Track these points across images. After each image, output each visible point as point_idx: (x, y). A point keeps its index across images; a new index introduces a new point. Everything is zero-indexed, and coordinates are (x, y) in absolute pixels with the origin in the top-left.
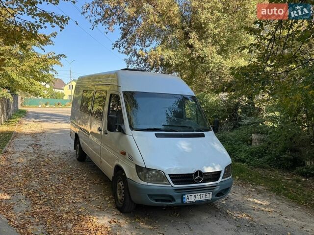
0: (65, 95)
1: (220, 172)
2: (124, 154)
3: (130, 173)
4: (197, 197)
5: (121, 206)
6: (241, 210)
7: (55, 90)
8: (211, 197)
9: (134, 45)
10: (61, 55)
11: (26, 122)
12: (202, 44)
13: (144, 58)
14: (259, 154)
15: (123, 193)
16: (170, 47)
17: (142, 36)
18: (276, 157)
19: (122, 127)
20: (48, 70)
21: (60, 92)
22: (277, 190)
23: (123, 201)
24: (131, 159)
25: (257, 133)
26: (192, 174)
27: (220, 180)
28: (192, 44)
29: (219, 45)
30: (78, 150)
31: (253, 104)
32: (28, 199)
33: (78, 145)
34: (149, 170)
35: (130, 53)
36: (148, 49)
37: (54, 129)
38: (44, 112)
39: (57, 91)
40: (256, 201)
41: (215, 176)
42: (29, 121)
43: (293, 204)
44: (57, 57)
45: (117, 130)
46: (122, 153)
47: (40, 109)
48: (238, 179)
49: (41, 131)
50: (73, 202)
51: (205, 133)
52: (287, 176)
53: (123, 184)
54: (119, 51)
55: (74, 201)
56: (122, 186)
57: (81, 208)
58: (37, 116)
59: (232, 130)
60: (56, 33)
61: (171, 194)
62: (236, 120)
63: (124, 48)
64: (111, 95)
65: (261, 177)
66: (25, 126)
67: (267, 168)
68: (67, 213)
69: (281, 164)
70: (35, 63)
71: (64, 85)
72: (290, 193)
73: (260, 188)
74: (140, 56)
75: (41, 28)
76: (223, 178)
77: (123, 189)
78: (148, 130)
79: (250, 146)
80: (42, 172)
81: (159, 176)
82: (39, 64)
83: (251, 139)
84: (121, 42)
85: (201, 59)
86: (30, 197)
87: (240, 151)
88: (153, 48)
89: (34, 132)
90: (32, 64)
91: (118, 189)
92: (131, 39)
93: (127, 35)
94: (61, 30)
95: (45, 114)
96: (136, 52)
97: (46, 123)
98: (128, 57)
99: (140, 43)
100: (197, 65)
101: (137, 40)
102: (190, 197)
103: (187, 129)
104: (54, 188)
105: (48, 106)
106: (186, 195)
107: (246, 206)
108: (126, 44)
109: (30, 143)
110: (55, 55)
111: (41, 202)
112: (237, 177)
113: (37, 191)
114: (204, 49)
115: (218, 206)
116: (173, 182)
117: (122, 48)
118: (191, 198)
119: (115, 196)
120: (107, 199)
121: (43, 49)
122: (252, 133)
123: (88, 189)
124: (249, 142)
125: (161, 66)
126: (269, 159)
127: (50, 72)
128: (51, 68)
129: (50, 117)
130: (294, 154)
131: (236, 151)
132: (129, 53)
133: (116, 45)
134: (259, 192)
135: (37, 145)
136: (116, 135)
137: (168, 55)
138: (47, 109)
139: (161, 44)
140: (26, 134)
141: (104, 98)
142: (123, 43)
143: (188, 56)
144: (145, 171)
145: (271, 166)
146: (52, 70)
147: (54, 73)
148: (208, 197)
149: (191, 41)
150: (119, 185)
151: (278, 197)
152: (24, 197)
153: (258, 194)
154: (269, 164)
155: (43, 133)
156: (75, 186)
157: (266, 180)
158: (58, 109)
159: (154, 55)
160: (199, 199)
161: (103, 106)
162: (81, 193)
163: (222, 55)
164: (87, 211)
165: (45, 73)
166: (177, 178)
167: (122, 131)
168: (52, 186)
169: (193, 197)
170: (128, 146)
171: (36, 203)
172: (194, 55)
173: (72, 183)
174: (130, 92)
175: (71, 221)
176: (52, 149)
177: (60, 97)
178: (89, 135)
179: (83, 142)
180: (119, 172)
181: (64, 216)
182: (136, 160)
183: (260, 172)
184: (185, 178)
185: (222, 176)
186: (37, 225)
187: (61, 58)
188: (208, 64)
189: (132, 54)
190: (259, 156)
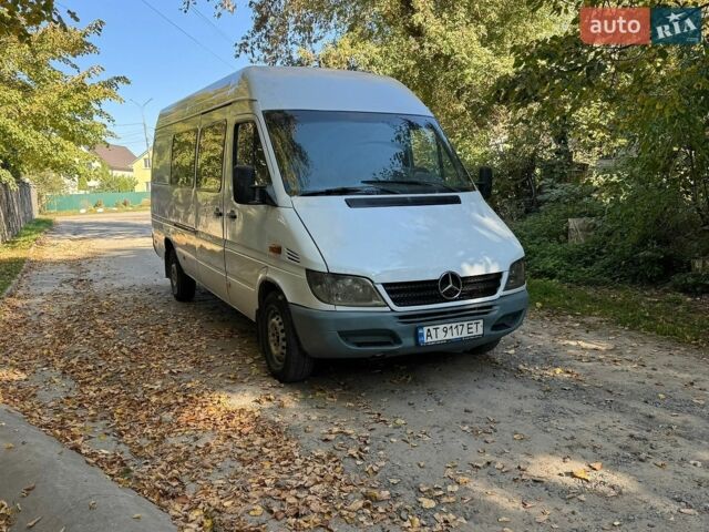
0: (137, 183)
1: (499, 275)
2: (277, 250)
3: (294, 291)
4: (449, 331)
5: (280, 368)
6: (552, 362)
7: (115, 172)
8: (480, 332)
10: (118, 79)
11: (55, 242)
12: (443, 25)
14: (585, 257)
15: (284, 340)
18: (625, 258)
19: (268, 190)
20: (92, 114)
21: (126, 176)
22: (631, 321)
23: (283, 357)
24: (295, 257)
25: (580, 216)
26: (436, 281)
27: (500, 292)
28: (420, 24)
29: (484, 24)
30: (174, 276)
31: (569, 155)
32: (68, 377)
33: (174, 265)
34: (337, 277)
36: (317, 46)
37: (116, 250)
39: (118, 174)
40: (584, 345)
41: (489, 283)
42: (59, 238)
43: (668, 344)
44: (109, 84)
45: (257, 198)
46: (272, 249)
47: (83, 216)
48: (541, 308)
49: (90, 255)
50: (171, 373)
51: (460, 195)
52: (652, 296)
53: (280, 320)
55: (175, 371)
56: (280, 324)
57: (190, 382)
58: (78, 230)
60: (102, 23)
61: (391, 327)
62: (530, 195)
64: (237, 126)
65: (594, 300)
66: (52, 249)
67: (605, 283)
68: (159, 393)
69: (637, 274)
70: (60, 95)
71: (133, 158)
72: (661, 324)
73: (591, 320)
76: (506, 289)
77: (282, 331)
78: (329, 193)
79: (565, 245)
80: (96, 325)
81: (359, 288)
82: (68, 97)
83: (567, 229)
84: (254, 39)
85: (444, 60)
86: (73, 373)
87: (544, 256)
88: (330, 42)
89: (72, 258)
90: (54, 98)
91: (270, 334)
93: (266, 21)
95: (97, 224)
97: (101, 241)
100: (435, 77)
102: (433, 332)
104: (126, 352)
105: (100, 210)
106: (426, 329)
107: (561, 355)
108: (266, 43)
109: (64, 277)
110: (105, 79)
111: (98, 379)
112: (539, 305)
113: (87, 359)
114: (449, 34)
115: (498, 360)
116: (394, 300)
117: (257, 52)
118: (436, 334)
119: (266, 352)
120: (248, 361)
121: (74, 66)
122: (567, 216)
123: (204, 347)
124: (562, 238)
126: (610, 266)
127: (96, 118)
128: (97, 107)
129: (106, 230)
130: (665, 249)
131: (535, 256)
133: (243, 47)
134: (589, 328)
135: (82, 280)
136: (254, 211)
137: (366, 56)
138: (99, 215)
139: (348, 32)
140: (55, 263)
142: (259, 40)
144: (329, 280)
145: (614, 279)
146: (101, 113)
147: (105, 121)
148: (474, 330)
149: (418, 19)
150: (273, 324)
151: (632, 333)
152: (59, 372)
153: (587, 332)
154: (610, 275)
155: (93, 258)
156: (173, 344)
157: (604, 305)
158: (125, 214)
159: (335, 58)
160: (456, 336)
162: (188, 355)
163: (491, 48)
164: (205, 386)
165: (83, 122)
166: (404, 292)
167: (268, 200)
168: (120, 347)
169: (440, 331)
170: (286, 231)
171: (88, 383)
172: (426, 51)
173: (167, 339)
174: (279, 111)
175: (169, 407)
176: (117, 285)
177: (126, 188)
178: (195, 232)
179: (184, 252)
180: (271, 296)
181: (154, 399)
182: (306, 260)
183: (591, 292)
184: (420, 290)
185: (503, 281)
186: (93, 421)
187: (119, 84)
188: (462, 70)
189: (282, 63)
190: (586, 261)
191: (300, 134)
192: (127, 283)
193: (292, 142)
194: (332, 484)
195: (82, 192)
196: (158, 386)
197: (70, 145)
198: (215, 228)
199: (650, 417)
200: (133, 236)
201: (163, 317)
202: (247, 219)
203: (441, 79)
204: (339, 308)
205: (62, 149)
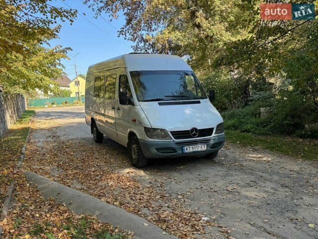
0: (72, 93)
1: (213, 129)
2: (134, 121)
3: (140, 135)
4: (194, 148)
5: (136, 163)
7: (61, 88)
8: (206, 149)
9: (140, 30)
10: (67, 48)
12: (209, 23)
13: (151, 43)
14: (264, 124)
15: (137, 152)
16: (177, 28)
17: (148, 20)
18: (279, 124)
19: (131, 100)
21: (67, 90)
22: (271, 148)
23: (137, 159)
24: (140, 123)
25: (266, 106)
26: (189, 131)
27: (213, 135)
28: (199, 23)
29: (227, 22)
30: (95, 133)
32: (60, 168)
33: (95, 129)
34: (155, 129)
35: (137, 40)
36: (154, 33)
38: (53, 111)
39: (63, 88)
41: (209, 131)
42: (40, 119)
43: (282, 155)
44: (64, 51)
45: (128, 103)
46: (133, 120)
47: (47, 109)
48: (240, 143)
50: (97, 165)
51: (201, 100)
53: (136, 146)
54: (125, 39)
55: (99, 165)
57: (104, 168)
58: (48, 115)
59: (243, 107)
60: (61, 26)
61: (173, 147)
63: (130, 34)
64: (120, 76)
66: (38, 123)
67: (269, 135)
69: (283, 130)
70: (44, 57)
71: (70, 81)
73: (257, 147)
74: (147, 41)
75: (52, 23)
76: (215, 134)
77: (136, 149)
80: (66, 151)
81: (163, 133)
82: (47, 58)
83: (260, 113)
84: (126, 29)
85: (210, 38)
87: (247, 124)
88: (160, 32)
90: (41, 58)
91: (132, 151)
92: (136, 24)
93: (131, 21)
94: (71, 24)
96: (142, 38)
97: (58, 120)
98: (134, 44)
99: (146, 28)
100: (206, 46)
101: (143, 25)
102: (188, 149)
103: (185, 98)
104: (80, 160)
105: (55, 106)
106: (185, 147)
108: (131, 31)
110: (61, 49)
111: (71, 168)
113: (66, 162)
114: (212, 27)
116: (174, 137)
117: (127, 34)
118: (189, 149)
119: (131, 158)
121: (48, 44)
122: (260, 106)
123: (108, 158)
124: (258, 116)
125: (170, 50)
126: (273, 127)
127: (57, 66)
128: (58, 62)
129: (61, 115)
132: (135, 39)
133: (121, 32)
134: (255, 150)
135: (55, 136)
136: (126, 107)
137: (176, 36)
138: (55, 108)
139: (167, 27)
140: (42, 129)
141: (114, 84)
142: (128, 29)
143: (197, 36)
144: (152, 130)
145: (274, 133)
146: (60, 64)
147: (61, 68)
148: (203, 148)
149: (198, 20)
150: (133, 147)
151: (270, 152)
152: (56, 167)
153: (254, 152)
156: (97, 157)
157: (265, 142)
158: (66, 107)
159: (162, 39)
160: (196, 150)
161: (114, 92)
162: (103, 160)
163: (231, 32)
164: (110, 169)
165: (52, 68)
166: (177, 134)
167: (132, 103)
168: (77, 158)
169: (191, 148)
170: (138, 114)
171: (68, 170)
172: (202, 35)
173: (94, 155)
174: (136, 71)
175: (98, 175)
176: (70, 138)
177: (66, 95)
178: (104, 115)
179: (99, 123)
180: (132, 137)
181: (92, 173)
182: (144, 124)
183: (263, 138)
184: (182, 134)
185: (214, 131)
186: (72, 180)
187: (68, 51)
188: (217, 43)
189: (139, 40)
190: (264, 126)
191: (143, 79)
192: (74, 137)
193: (140, 81)
194: (151, 193)
195: (46, 97)
196: (93, 169)
197: (47, 78)
198: (111, 113)
199: (262, 176)
200: (73, 118)
201: (92, 148)
202: (124, 109)
203: (208, 46)
204: (155, 140)
205: (44, 80)
